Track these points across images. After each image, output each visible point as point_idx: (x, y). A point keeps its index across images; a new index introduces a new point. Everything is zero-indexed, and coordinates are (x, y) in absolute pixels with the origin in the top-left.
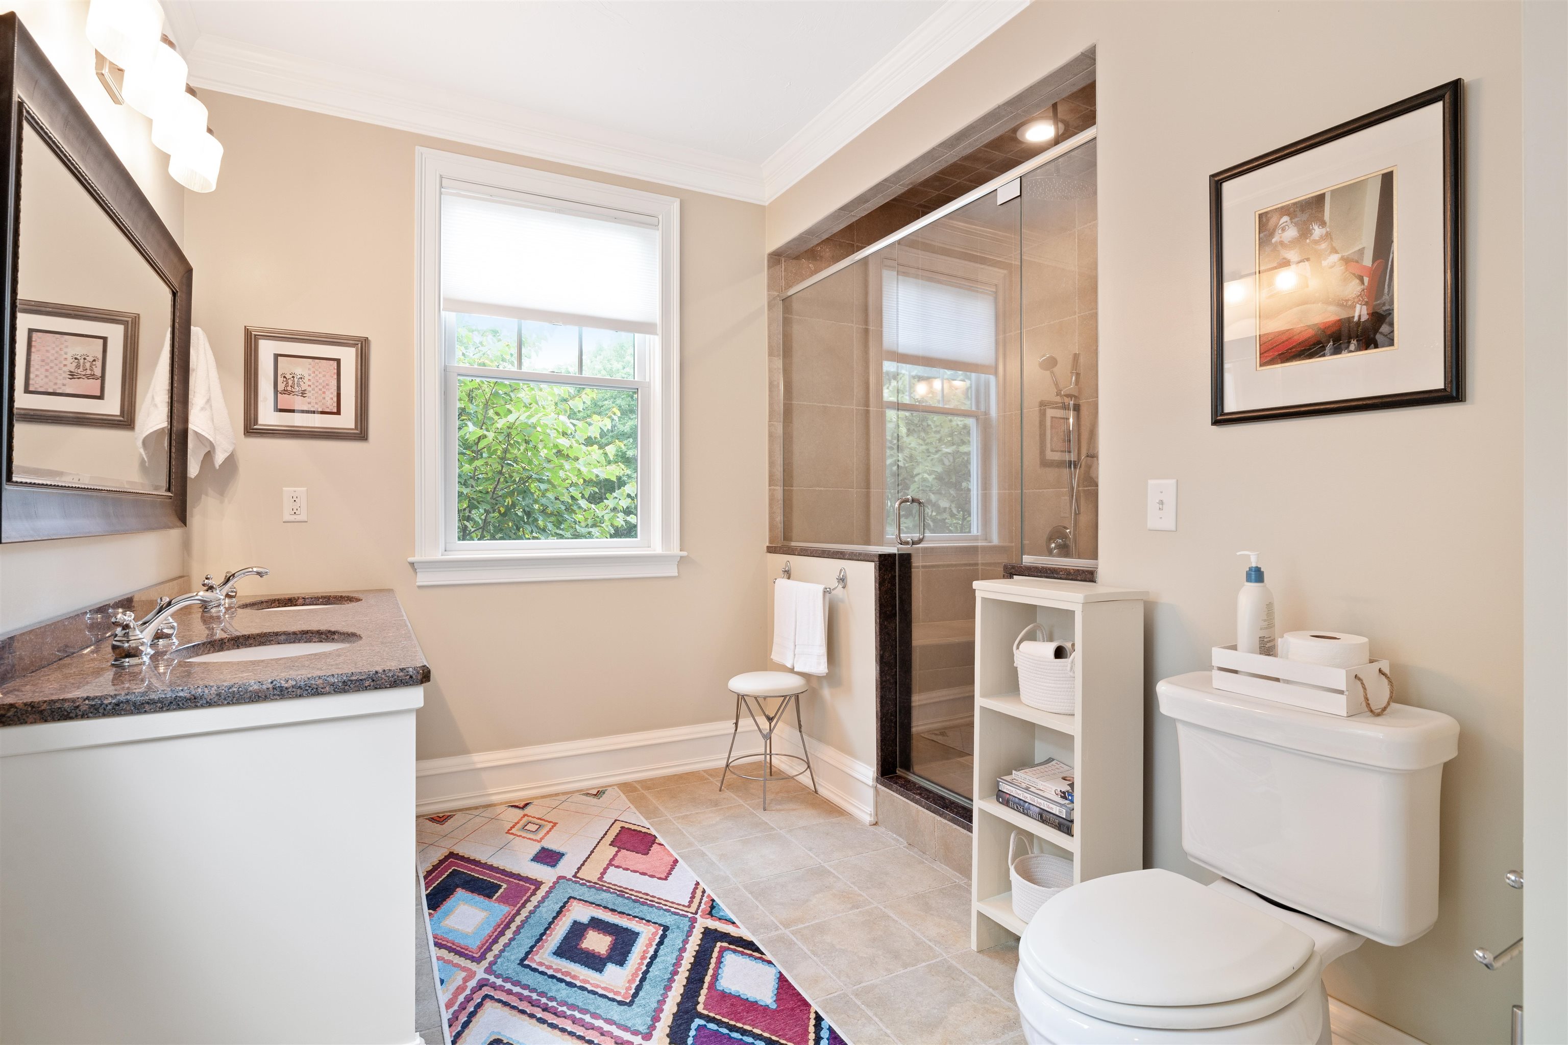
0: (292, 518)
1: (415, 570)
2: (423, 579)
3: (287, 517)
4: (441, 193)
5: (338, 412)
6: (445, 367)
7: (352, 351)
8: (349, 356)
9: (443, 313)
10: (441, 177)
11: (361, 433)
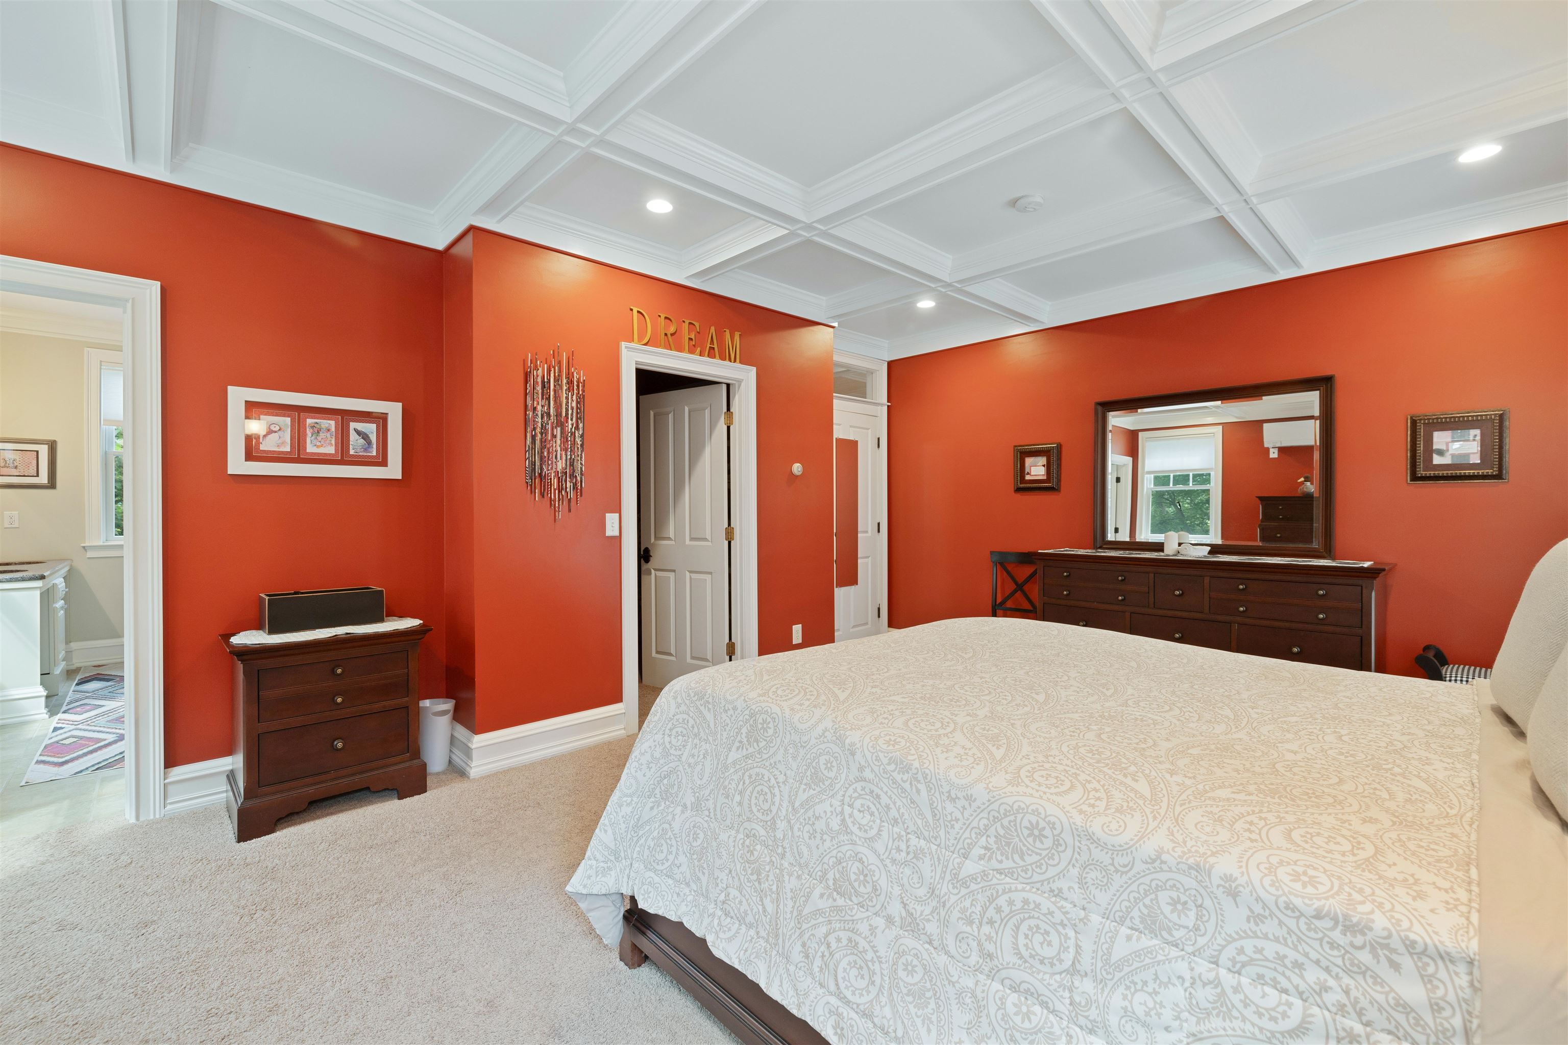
0: (10, 526)
1: (86, 550)
2: (90, 554)
3: (6, 526)
4: (101, 369)
5: (38, 476)
6: (106, 453)
7: (46, 447)
8: (44, 450)
9: (103, 427)
10: (101, 361)
11: (52, 484)
